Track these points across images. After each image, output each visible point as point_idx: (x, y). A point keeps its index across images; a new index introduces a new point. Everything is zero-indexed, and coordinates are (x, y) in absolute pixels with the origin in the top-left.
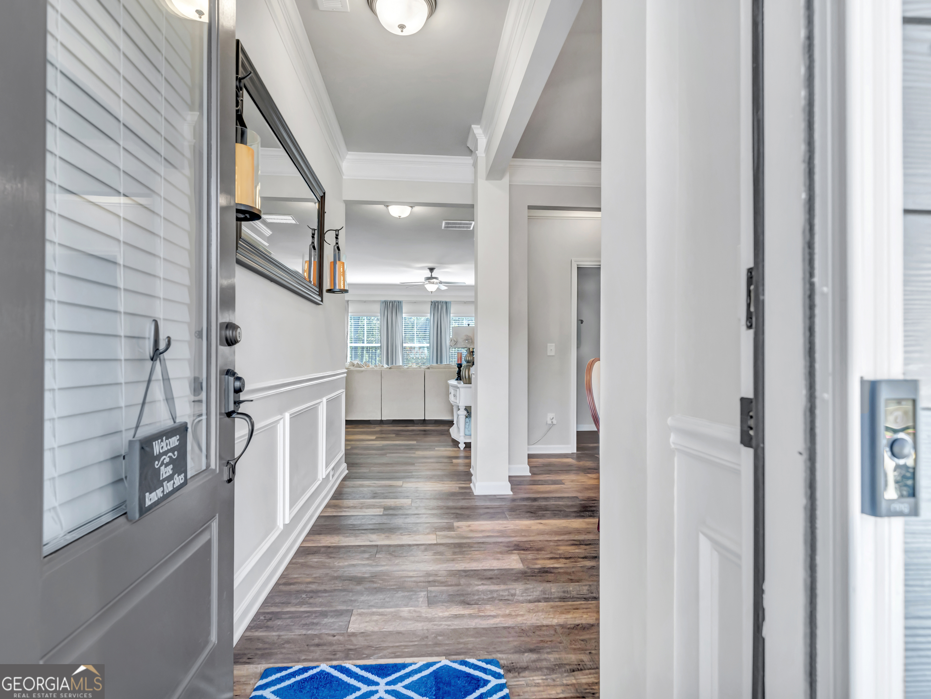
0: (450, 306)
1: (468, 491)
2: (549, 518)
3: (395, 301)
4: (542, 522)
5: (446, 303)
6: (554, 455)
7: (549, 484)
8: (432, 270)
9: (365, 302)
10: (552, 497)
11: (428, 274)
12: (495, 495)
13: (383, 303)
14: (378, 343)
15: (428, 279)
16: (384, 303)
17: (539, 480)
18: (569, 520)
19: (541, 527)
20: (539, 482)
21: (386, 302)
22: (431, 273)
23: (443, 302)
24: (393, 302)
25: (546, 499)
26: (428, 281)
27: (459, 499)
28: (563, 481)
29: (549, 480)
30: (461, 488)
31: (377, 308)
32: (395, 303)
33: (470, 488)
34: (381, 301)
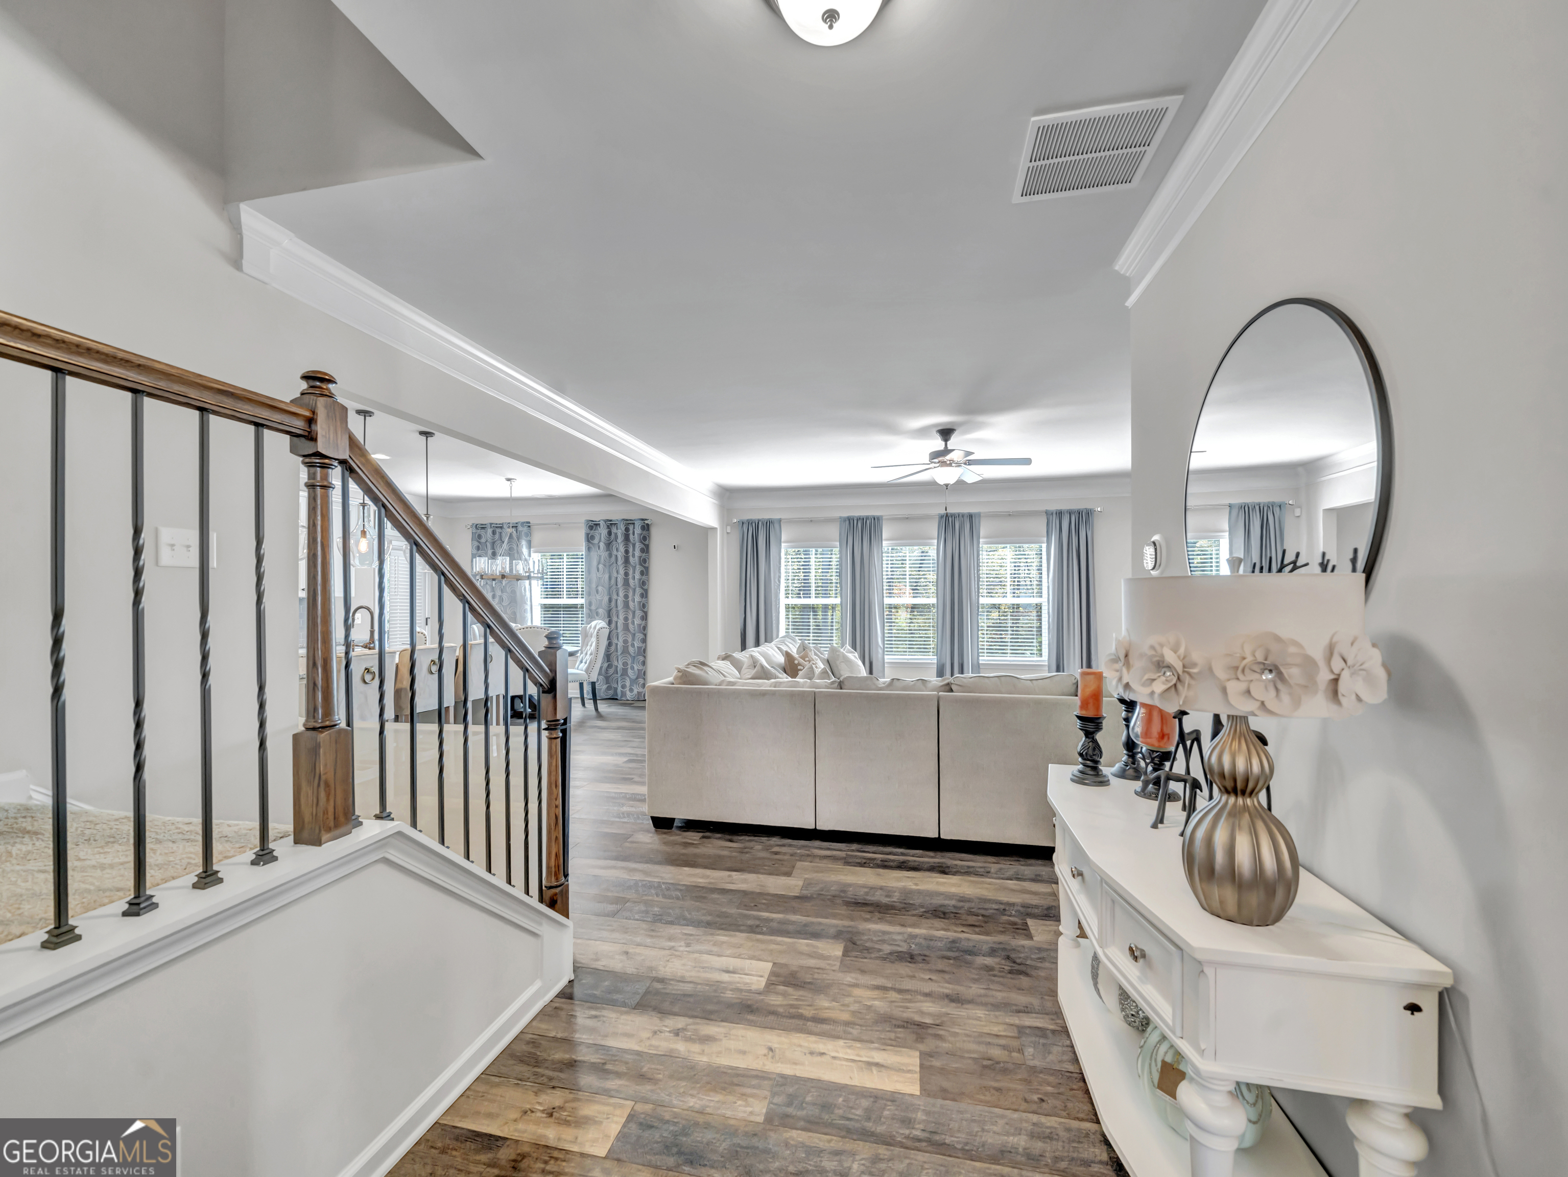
0: (980, 523)
3: (867, 518)
5: (971, 516)
8: (946, 433)
9: (811, 521)
11: (938, 444)
13: (845, 521)
14: (836, 597)
15: (935, 455)
16: (847, 522)
21: (850, 520)
22: (943, 443)
23: (963, 516)
24: (863, 520)
26: (936, 460)
31: (834, 531)
32: (868, 522)
34: (840, 518)
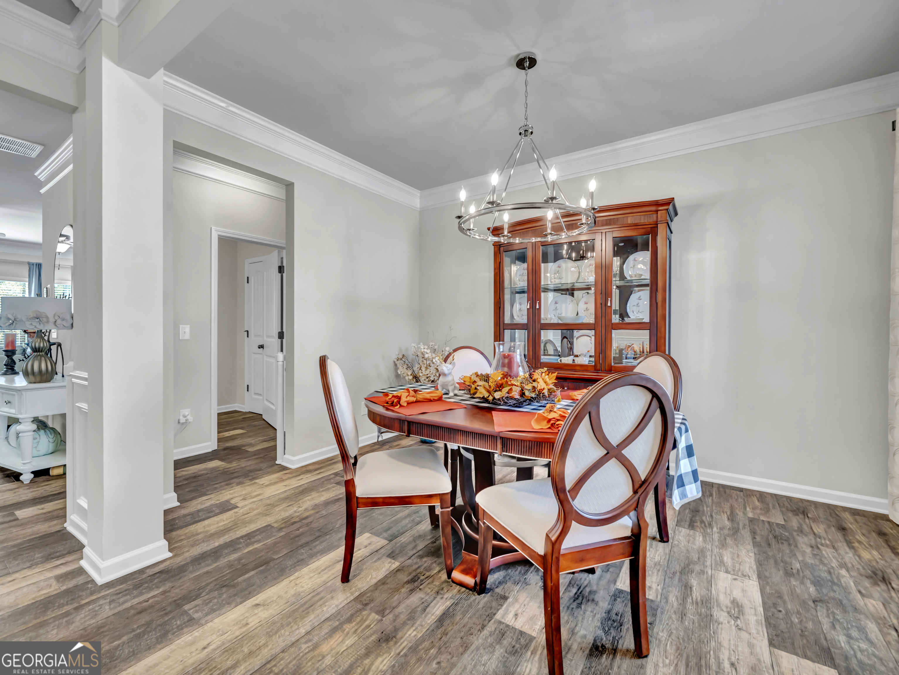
1: (80, 580)
2: (262, 587)
4: (257, 602)
6: (191, 459)
7: (217, 515)
10: (238, 539)
12: (142, 571)
17: (199, 511)
18: (292, 578)
19: (263, 614)
20: (200, 514)
25: (233, 545)
27: (67, 614)
28: (233, 502)
29: (212, 505)
30: (60, 578)
33: (81, 571)
